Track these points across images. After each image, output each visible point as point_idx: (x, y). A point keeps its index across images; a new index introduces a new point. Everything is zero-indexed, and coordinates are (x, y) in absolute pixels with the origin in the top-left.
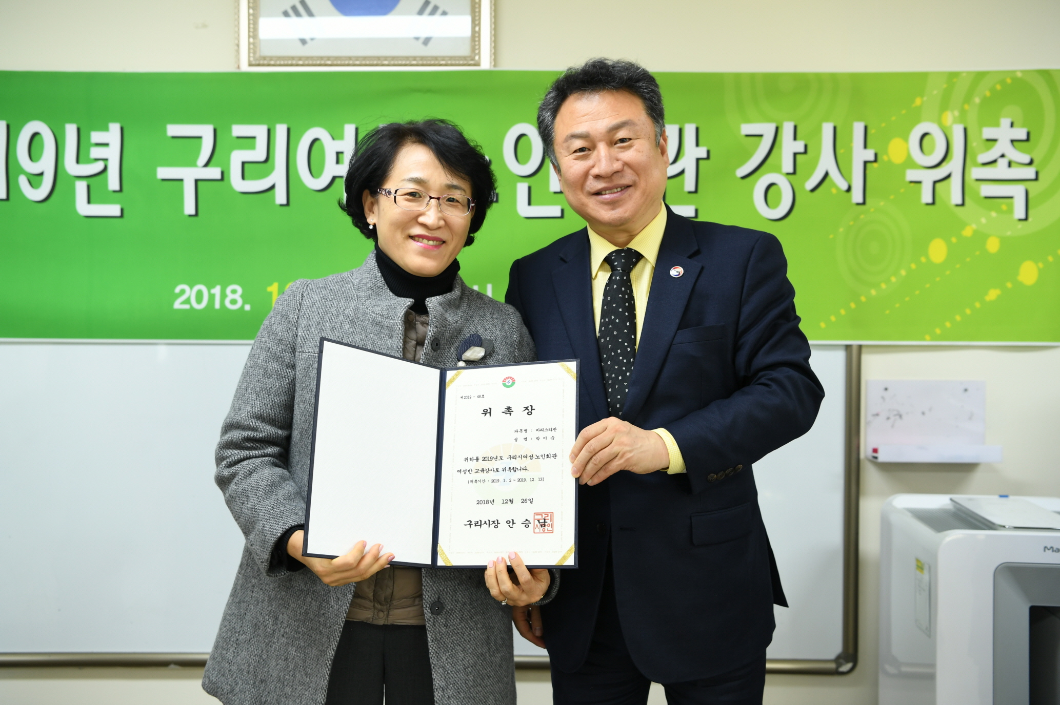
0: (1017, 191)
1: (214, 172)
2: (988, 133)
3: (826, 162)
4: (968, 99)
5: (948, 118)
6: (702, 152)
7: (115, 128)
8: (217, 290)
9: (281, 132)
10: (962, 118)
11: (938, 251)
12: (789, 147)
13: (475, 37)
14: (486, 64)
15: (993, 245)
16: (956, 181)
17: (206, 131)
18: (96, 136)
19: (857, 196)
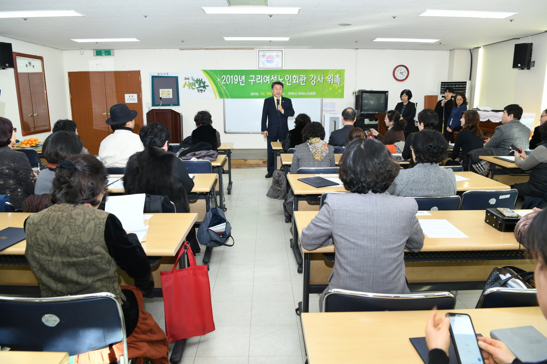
0: (339, 82)
1: (255, 81)
2: (336, 76)
3: (319, 79)
4: (334, 72)
5: (332, 74)
6: (306, 78)
7: (244, 76)
8: (255, 93)
9: (262, 76)
10: (333, 74)
11: (331, 88)
12: (315, 77)
13: (282, 66)
14: (283, 69)
15: (336, 88)
16: (332, 81)
17: (254, 76)
18: (242, 77)
19: (322, 83)
